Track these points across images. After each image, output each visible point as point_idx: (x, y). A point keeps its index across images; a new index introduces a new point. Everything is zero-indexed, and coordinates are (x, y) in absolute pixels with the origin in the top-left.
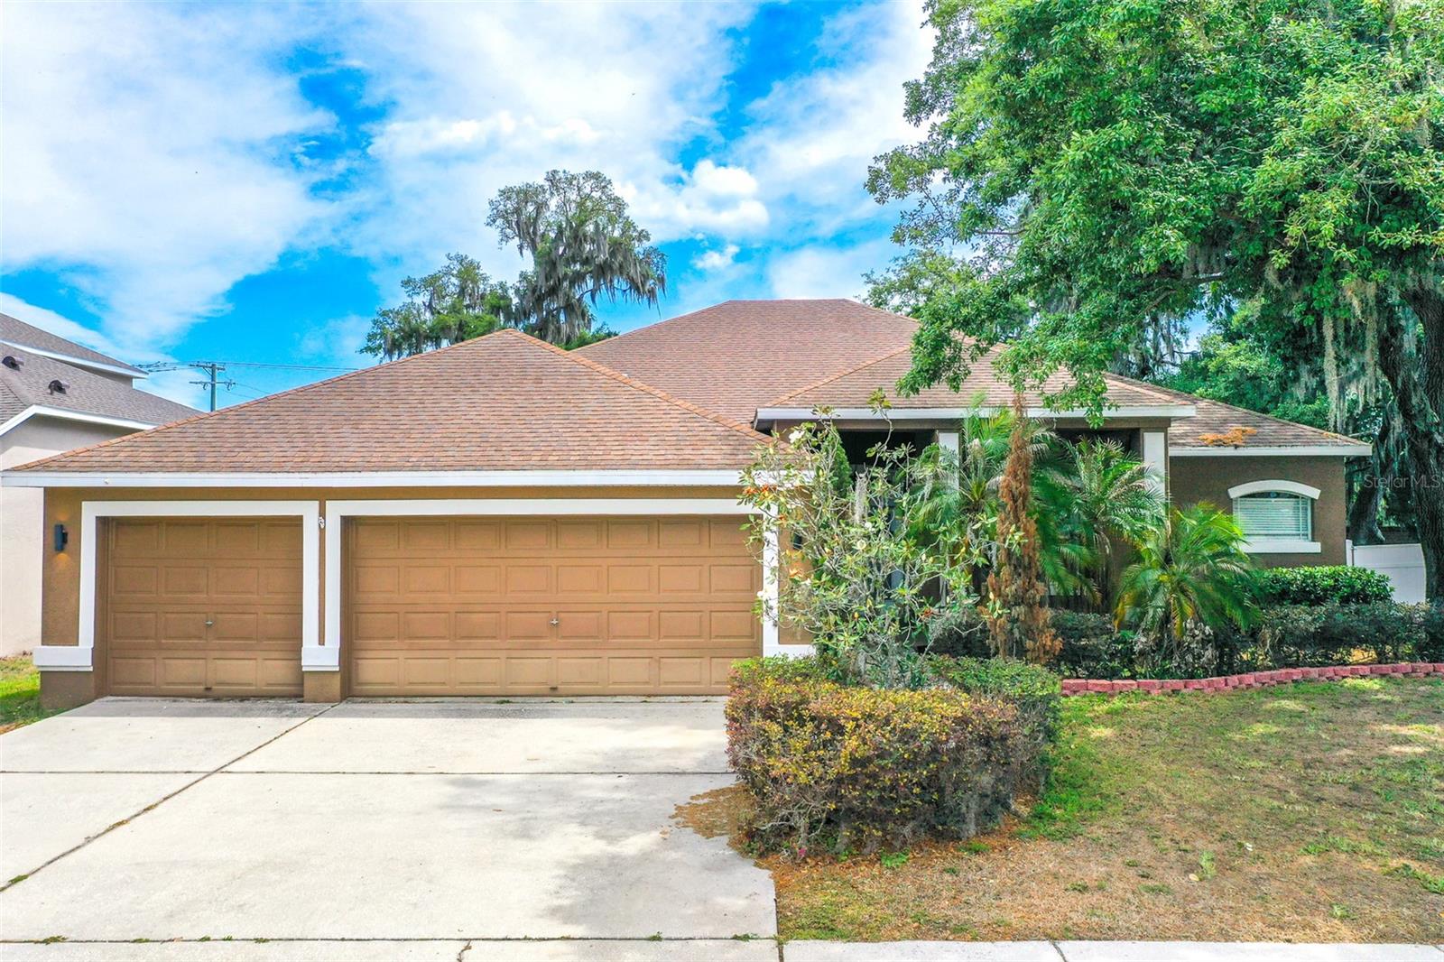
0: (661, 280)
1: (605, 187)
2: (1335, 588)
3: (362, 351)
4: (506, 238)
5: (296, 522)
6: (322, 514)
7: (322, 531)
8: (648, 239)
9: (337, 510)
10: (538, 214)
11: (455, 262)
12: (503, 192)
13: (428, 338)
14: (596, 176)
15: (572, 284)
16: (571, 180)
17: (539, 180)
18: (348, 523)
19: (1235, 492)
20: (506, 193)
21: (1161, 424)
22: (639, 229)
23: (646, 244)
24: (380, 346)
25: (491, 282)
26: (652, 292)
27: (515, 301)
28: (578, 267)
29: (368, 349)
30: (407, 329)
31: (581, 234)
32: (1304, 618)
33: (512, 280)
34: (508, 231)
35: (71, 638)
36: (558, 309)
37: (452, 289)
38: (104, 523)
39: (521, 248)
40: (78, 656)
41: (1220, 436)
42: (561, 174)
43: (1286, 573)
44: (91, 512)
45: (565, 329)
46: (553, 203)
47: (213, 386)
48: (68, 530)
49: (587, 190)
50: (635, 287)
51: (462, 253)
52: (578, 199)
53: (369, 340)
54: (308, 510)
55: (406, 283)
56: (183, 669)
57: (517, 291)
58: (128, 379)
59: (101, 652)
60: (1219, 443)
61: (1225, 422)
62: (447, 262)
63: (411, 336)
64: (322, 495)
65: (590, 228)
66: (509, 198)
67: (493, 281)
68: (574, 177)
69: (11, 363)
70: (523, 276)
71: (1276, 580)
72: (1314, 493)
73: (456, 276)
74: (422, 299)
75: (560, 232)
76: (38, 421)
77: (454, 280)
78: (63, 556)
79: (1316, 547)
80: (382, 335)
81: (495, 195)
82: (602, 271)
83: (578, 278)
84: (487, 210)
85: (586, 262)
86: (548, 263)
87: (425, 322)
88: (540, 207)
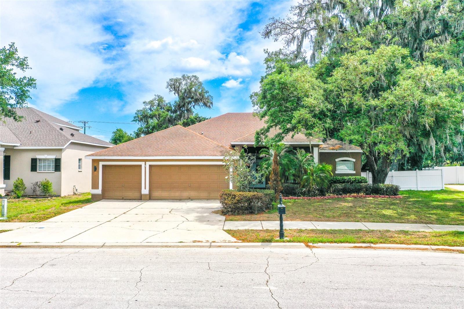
0: (212, 103)
1: (197, 79)
2: (355, 181)
3: (132, 121)
4: (171, 91)
5: (141, 166)
6: (145, 164)
7: (145, 168)
8: (208, 93)
9: (148, 164)
10: (179, 85)
11: (157, 97)
12: (170, 80)
13: (149, 117)
14: (195, 77)
15: (188, 104)
16: (188, 77)
17: (180, 76)
18: (150, 166)
19: (337, 160)
20: (171, 80)
21: (317, 146)
22: (206, 90)
23: (208, 94)
24: (137, 120)
25: (166, 102)
26: (209, 106)
27: (173, 108)
28: (190, 99)
29: (134, 120)
30: (144, 115)
31: (191, 91)
32: (340, 186)
33: (173, 103)
34: (171, 89)
35: (97, 188)
36: (184, 110)
37: (156, 104)
38: (104, 166)
39: (175, 93)
40: (99, 191)
41: (334, 148)
42: (186, 76)
43: (346, 178)
44: (101, 164)
45: (186, 116)
46: (184, 83)
47: (85, 128)
48: (97, 167)
49: (193, 80)
50: (205, 104)
51: (159, 94)
52: (190, 82)
53: (134, 118)
54: (143, 164)
55: (144, 103)
56: (118, 194)
57: (174, 106)
58: (78, 130)
59: (103, 190)
60: (333, 149)
61: (336, 144)
62: (155, 97)
63: (145, 117)
64: (145, 161)
65: (193, 89)
66: (172, 81)
67: (167, 102)
68: (189, 77)
69: (61, 129)
70: (175, 102)
71: (343, 179)
72: (354, 160)
73: (157, 100)
74: (148, 107)
75: (185, 91)
76: (72, 143)
77: (156, 102)
78: (95, 172)
79: (354, 172)
80: (138, 117)
81: (168, 80)
82: (196, 101)
83: (189, 103)
84: (166, 84)
85: (192, 98)
86: (183, 99)
87: (149, 113)
88: (180, 84)
